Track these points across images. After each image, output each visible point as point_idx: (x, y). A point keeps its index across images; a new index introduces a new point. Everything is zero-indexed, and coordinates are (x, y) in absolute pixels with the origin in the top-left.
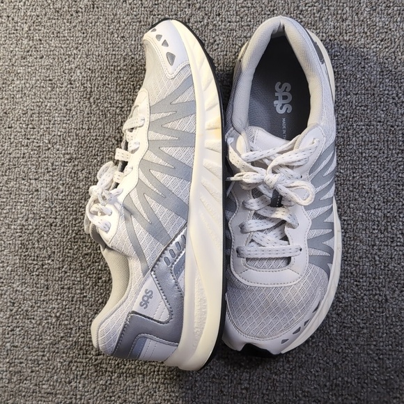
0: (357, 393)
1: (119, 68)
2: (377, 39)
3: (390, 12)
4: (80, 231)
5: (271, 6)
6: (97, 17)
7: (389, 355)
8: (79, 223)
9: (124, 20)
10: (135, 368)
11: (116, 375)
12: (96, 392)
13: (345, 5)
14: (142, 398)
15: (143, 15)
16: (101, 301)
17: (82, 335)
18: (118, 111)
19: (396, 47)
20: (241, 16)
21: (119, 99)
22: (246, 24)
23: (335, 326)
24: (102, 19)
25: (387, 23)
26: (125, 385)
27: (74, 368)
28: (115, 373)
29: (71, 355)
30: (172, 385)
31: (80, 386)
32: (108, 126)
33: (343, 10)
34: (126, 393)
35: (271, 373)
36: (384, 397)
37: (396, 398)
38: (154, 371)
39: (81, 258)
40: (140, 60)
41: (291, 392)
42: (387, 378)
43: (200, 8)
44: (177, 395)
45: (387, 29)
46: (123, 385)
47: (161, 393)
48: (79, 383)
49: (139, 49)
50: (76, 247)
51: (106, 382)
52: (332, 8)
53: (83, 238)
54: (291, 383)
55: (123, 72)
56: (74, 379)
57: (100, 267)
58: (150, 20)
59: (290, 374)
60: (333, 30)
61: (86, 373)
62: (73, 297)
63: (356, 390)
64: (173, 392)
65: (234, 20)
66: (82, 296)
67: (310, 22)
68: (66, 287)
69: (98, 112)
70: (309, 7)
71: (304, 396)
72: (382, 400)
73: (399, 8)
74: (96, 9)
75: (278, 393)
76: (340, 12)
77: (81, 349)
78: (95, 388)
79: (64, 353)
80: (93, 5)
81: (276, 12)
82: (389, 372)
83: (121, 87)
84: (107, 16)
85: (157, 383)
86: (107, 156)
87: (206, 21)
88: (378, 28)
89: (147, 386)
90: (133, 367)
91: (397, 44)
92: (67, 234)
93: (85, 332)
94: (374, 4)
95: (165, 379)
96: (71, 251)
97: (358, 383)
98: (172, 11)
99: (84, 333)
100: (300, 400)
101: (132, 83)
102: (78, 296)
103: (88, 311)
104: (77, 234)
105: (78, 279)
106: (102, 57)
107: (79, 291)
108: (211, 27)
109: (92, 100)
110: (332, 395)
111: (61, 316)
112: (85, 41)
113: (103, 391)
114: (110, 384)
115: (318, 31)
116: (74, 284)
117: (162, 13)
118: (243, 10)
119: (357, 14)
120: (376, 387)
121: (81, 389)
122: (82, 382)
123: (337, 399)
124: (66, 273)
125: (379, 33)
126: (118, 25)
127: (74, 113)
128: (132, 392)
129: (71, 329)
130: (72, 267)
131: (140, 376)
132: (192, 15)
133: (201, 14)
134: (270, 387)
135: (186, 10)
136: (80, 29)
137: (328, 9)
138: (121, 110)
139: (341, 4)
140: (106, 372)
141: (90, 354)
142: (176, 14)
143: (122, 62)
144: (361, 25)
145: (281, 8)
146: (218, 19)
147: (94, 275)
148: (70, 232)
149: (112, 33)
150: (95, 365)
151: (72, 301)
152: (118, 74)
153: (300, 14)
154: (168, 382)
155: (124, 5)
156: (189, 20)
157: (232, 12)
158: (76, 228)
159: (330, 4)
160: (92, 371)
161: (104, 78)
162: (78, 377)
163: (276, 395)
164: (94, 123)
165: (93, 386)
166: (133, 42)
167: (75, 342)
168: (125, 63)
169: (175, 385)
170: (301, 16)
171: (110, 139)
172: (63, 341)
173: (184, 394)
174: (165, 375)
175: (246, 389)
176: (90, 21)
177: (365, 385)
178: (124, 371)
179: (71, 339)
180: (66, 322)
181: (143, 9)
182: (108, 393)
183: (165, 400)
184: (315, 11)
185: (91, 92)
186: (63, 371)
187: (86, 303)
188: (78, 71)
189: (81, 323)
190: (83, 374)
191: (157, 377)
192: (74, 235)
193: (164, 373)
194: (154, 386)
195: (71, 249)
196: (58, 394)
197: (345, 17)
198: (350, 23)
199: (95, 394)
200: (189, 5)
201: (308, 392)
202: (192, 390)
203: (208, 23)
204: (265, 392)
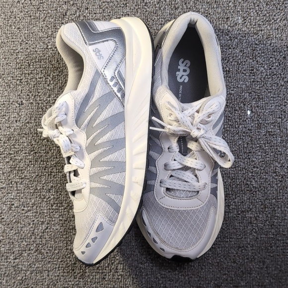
0: (198, 273)
1: (17, 51)
7: (219, 245)
9: (18, 16)
10: (42, 267)
11: (29, 272)
12: (16, 285)
15: (32, 12)
16: (14, 221)
17: (3, 246)
18: (18, 82)
20: (103, 9)
21: (19, 74)
22: (107, 15)
24: (3, 16)
25: (207, 9)
26: (36, 279)
28: (28, 271)
30: (69, 277)
31: (4, 281)
32: (12, 94)
33: (175, 1)
34: (37, 284)
35: (138, 263)
36: (217, 274)
37: (225, 274)
38: (56, 268)
40: (32, 45)
41: (153, 276)
42: (218, 261)
43: (73, 4)
44: (73, 283)
45: (207, 13)
46: (34, 279)
47: (62, 283)
48: (3, 279)
49: (31, 36)
51: (22, 278)
52: (168, 1)
55: (20, 54)
57: (12, 197)
58: (37, 15)
59: (151, 263)
60: (169, 16)
61: (8, 273)
63: (197, 271)
64: (70, 281)
65: (98, 12)
66: (1, 218)
67: (152, 11)
69: (4, 84)
71: (162, 277)
72: (216, 276)
76: (173, 3)
77: (3, 256)
78: (15, 282)
81: (128, 5)
82: (220, 257)
83: (20, 64)
84: (6, 14)
85: (58, 276)
86: (12, 116)
87: (78, 14)
89: (52, 279)
90: (40, 266)
93: (5, 243)
95: (64, 273)
97: (199, 266)
98: (53, 8)
99: (4, 245)
100: (159, 280)
101: (27, 62)
103: (6, 229)
106: (4, 43)
108: (82, 18)
110: (181, 276)
113: (20, 284)
114: (25, 279)
115: (159, 17)
117: (46, 9)
118: (104, 4)
119: (186, 3)
120: (211, 267)
121: (4, 284)
122: (5, 279)
123: (184, 278)
126: (15, 20)
128: (41, 283)
131: (46, 272)
132: (68, 9)
133: (74, 8)
134: (138, 273)
135: (63, 6)
137: (165, 1)
138: (20, 82)
140: (22, 270)
141: (9, 259)
142: (56, 10)
143: (19, 46)
145: (131, 2)
146: (87, 12)
147: (9, 203)
149: (11, 26)
150: (14, 266)
152: (17, 55)
153: (145, 5)
154: (66, 274)
155: (18, 5)
156: (66, 13)
157: (96, 6)
160: (12, 271)
161: (7, 59)
162: (2, 276)
163: (143, 278)
165: (13, 281)
166: (26, 32)
168: (21, 47)
169: (71, 276)
170: (146, 7)
171: (14, 103)
173: (78, 282)
174: (64, 270)
175: (121, 275)
177: (204, 267)
178: (35, 269)
181: (32, 7)
182: (24, 285)
184: (156, 3)
187: (4, 223)
189: (2, 237)
190: (5, 273)
191: (58, 272)
193: (63, 268)
194: (56, 278)
197: (177, 6)
198: (181, 11)
200: (66, 2)
201: (164, 274)
202: (83, 279)
203: (80, 15)
204: (134, 276)
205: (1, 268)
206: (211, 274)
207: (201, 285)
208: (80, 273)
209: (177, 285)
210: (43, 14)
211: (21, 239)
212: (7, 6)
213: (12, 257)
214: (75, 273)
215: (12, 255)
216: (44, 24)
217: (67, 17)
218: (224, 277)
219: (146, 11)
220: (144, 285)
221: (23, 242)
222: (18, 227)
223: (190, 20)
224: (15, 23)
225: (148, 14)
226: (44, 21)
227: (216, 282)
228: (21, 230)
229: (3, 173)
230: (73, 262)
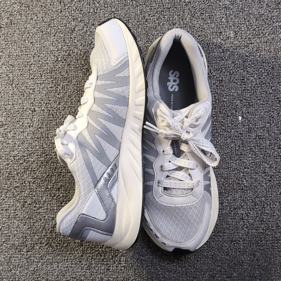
0: (194, 265)
1: (30, 63)
2: (196, 36)
3: (203, 17)
4: (11, 172)
5: (127, 17)
6: (14, 30)
7: (213, 239)
8: (10, 166)
9: (32, 31)
10: (52, 259)
11: (40, 264)
12: (28, 276)
13: (174, 14)
14: (58, 277)
15: (44, 28)
16: (27, 217)
17: (17, 240)
18: (31, 91)
19: (208, 40)
21: (32, 84)
24: (18, 32)
25: (202, 24)
27: (13, 261)
28: (40, 262)
29: (10, 253)
30: (77, 268)
31: (18, 272)
32: (26, 102)
33: (173, 18)
34: (47, 275)
35: (139, 256)
36: (212, 266)
37: (219, 266)
38: (65, 260)
39: (13, 190)
40: (44, 57)
41: (153, 267)
42: (212, 254)
43: (81, 21)
44: (80, 274)
45: (202, 28)
46: (45, 270)
47: (70, 274)
48: (17, 270)
49: (43, 50)
50: (9, 183)
51: (34, 269)
52: (166, 17)
53: (14, 177)
54: (152, 261)
55: (33, 65)
56: (13, 268)
57: (25, 195)
58: (49, 30)
59: (151, 255)
61: (21, 264)
62: (9, 215)
63: (194, 263)
64: (78, 272)
66: (15, 214)
67: (152, 27)
68: (4, 209)
69: (18, 93)
70: (151, 16)
71: (161, 269)
72: (210, 268)
73: (209, 14)
74: (13, 25)
75: (144, 268)
76: (171, 19)
77: (17, 249)
78: (27, 273)
79: (6, 252)
80: (11, 22)
81: (130, 21)
82: (214, 250)
83: (33, 75)
84: (21, 29)
85: (67, 267)
86: (26, 122)
87: (85, 29)
88: (196, 28)
89: (61, 270)
90: (51, 258)
91: (209, 37)
92: (3, 175)
93: (19, 237)
94: (193, 12)
95: (72, 264)
96: (6, 186)
97: (195, 258)
98: (63, 24)
99: (18, 238)
100: (158, 271)
101: (40, 73)
102: (13, 214)
103: (19, 224)
104: (9, 174)
105: (12, 204)
106: (19, 56)
107: (13, 211)
108: (89, 33)
109: (14, 85)
110: (179, 267)
111: (3, 228)
112: (7, 46)
113: (33, 274)
114: (37, 270)
115: (158, 32)
116: (9, 207)
117: (57, 26)
119: (183, 19)
120: (206, 260)
121: (18, 274)
123: (182, 270)
124: (4, 200)
125: (197, 32)
126: (28, 35)
127: (3, 95)
128: (51, 274)
129: (9, 236)
130: (7, 196)
131: (56, 263)
132: (76, 26)
133: (82, 24)
134: (139, 265)
135: (72, 22)
136: (3, 39)
137: (164, 17)
138: (33, 91)
139: (172, 14)
140: (34, 262)
141: (23, 251)
142: (66, 26)
143: (32, 59)
144: (185, 27)
145: (133, 18)
146: (93, 27)
147: (22, 200)
148: (5, 173)
149: (25, 40)
150: (27, 258)
151: (9, 218)
152: (30, 67)
153: (146, 21)
154: (74, 266)
155: (31, 21)
156: (74, 29)
158: (8, 170)
159: (165, 14)
160: (25, 262)
161: (21, 70)
162: (16, 267)
163: (143, 270)
164: (16, 100)
165: (26, 272)
166: (38, 46)
167: (13, 244)
168: (34, 60)
169: (79, 268)
170: (147, 23)
171: (27, 110)
172: (4, 244)
173: (84, 273)
174: (72, 262)
175: (124, 267)
176: (10, 33)
177: (199, 259)
178: (45, 261)
179: (10, 242)
180: (6, 232)
181: (44, 23)
182: (36, 276)
183: (72, 278)
184: (155, 19)
185: (13, 80)
186: (6, 264)
187: (18, 219)
188: (4, 67)
189: (16, 232)
190: (19, 265)
191: (67, 263)
192: (7, 175)
193: (71, 260)
194: (65, 269)
195: (6, 184)
196: (4, 278)
197: (174, 22)
198: (178, 26)
199: (27, 277)
200: (74, 19)
201: (163, 266)
202: (89, 270)
203: (87, 31)
204: (136, 268)
205: (15, 260)
206: (206, 266)
207: (197, 276)
208: (87, 264)
209: (175, 275)
210: (53, 30)
211: (33, 233)
212: (21, 23)
213: (25, 250)
214: (82, 264)
215: (25, 248)
216: (55, 38)
217: (75, 32)
218: (218, 268)
219: (147, 27)
220: (145, 276)
221: (35, 236)
222: (30, 222)
223: (175, 36)
224: (28, 38)
225: (149, 29)
226: (55, 36)
227: (210, 273)
228: (34, 225)
229: (17, 174)
230: (80, 255)
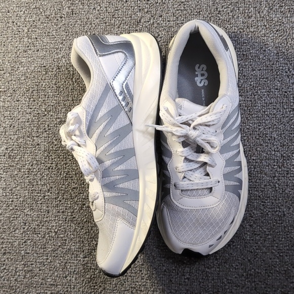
0: (265, 280)
2: (274, 30)
3: (282, 10)
4: (69, 172)
5: (198, 9)
6: (75, 20)
7: (287, 253)
8: (68, 166)
9: (94, 22)
11: (98, 271)
12: (84, 283)
13: (250, 6)
14: (116, 286)
15: (107, 18)
16: (85, 220)
17: (73, 244)
19: (287, 35)
20: (177, 16)
22: (180, 22)
23: (249, 233)
24: (79, 22)
25: (280, 18)
26: (104, 278)
27: (68, 267)
28: (97, 269)
29: (66, 258)
30: (137, 277)
31: (73, 279)
33: (249, 10)
34: (105, 283)
35: (205, 267)
36: (284, 282)
39: (71, 191)
41: (219, 280)
42: (285, 269)
43: (147, 12)
44: (140, 284)
45: (280, 22)
46: (102, 278)
47: (129, 283)
48: (73, 277)
50: (67, 183)
51: (91, 276)
52: (241, 9)
53: (72, 177)
54: (219, 274)
56: (68, 274)
57: (84, 197)
58: (113, 22)
59: (218, 268)
60: (242, 24)
61: (77, 270)
62: (66, 218)
63: (264, 278)
64: (138, 282)
65: (172, 19)
66: (72, 217)
67: (225, 19)
68: (61, 211)
69: (78, 88)
70: (225, 8)
71: (229, 283)
72: (283, 284)
73: (289, 7)
74: (74, 15)
75: (210, 281)
76: (247, 11)
77: (73, 254)
78: (83, 280)
79: (61, 257)
80: (72, 12)
81: (201, 13)
82: (287, 265)
84: (82, 20)
85: (126, 276)
87: (152, 21)
88: (274, 22)
89: (119, 278)
91: (288, 33)
92: (60, 175)
93: (75, 242)
94: (271, 4)
95: (132, 273)
96: (64, 186)
97: (266, 273)
98: (128, 15)
100: (225, 286)
102: (70, 217)
103: (77, 227)
104: (67, 174)
105: (69, 206)
107: (70, 214)
108: (155, 25)
109: (74, 80)
110: (248, 282)
111: (59, 231)
112: (68, 38)
113: (89, 283)
114: (94, 277)
115: (232, 25)
116: (66, 209)
117: (121, 16)
118: (178, 12)
119: (259, 12)
120: (278, 275)
121: (74, 281)
122: (74, 276)
123: (251, 284)
124: (60, 201)
125: (275, 26)
126: (90, 26)
127: (62, 89)
128: (109, 282)
129: (66, 240)
130: (64, 197)
132: (142, 17)
133: (149, 16)
134: (204, 277)
135: (138, 13)
136: (63, 29)
137: (238, 9)
139: (248, 6)
140: (90, 269)
141: (79, 257)
142: (131, 17)
144: (262, 20)
145: (205, 10)
146: (161, 19)
147: (80, 203)
148: (63, 173)
149: (87, 32)
150: (83, 265)
151: (66, 221)
153: (218, 14)
154: (134, 275)
155: (94, 11)
156: (140, 20)
157: (170, 14)
158: (66, 170)
159: (240, 6)
160: (81, 269)
162: (72, 273)
163: (209, 283)
164: (76, 96)
165: (82, 279)
167: (69, 249)
169: (139, 277)
170: (219, 15)
172: (60, 249)
173: (145, 283)
174: (131, 270)
175: (188, 279)
176: (71, 23)
177: (270, 275)
179: (65, 247)
180: (62, 236)
181: (107, 14)
182: (93, 283)
183: (132, 287)
184: (229, 11)
185: (73, 74)
186: (61, 269)
187: (75, 222)
188: (64, 60)
189: (72, 236)
190: (75, 271)
192: (65, 175)
194: (124, 278)
195: (63, 185)
196: (58, 285)
197: (250, 15)
198: (254, 19)
199: (84, 285)
200: (140, 10)
201: (231, 280)
202: (150, 280)
203: (154, 23)
204: (201, 280)
205: (71, 266)
206: (278, 282)
207: (267, 292)
208: (147, 274)
209: (243, 291)
210: (118, 21)
211: (91, 238)
212: (83, 12)
213: (81, 256)
214: (142, 274)
215: (82, 254)
216: (119, 30)
217: (141, 24)
218: (291, 285)
219: (220, 19)
220: (210, 289)
221: (92, 241)
222: (88, 226)
224: (90, 29)
225: (222, 22)
226: (119, 27)
227: (283, 290)
228: (92, 229)
229: (76, 174)
230: (141, 264)
